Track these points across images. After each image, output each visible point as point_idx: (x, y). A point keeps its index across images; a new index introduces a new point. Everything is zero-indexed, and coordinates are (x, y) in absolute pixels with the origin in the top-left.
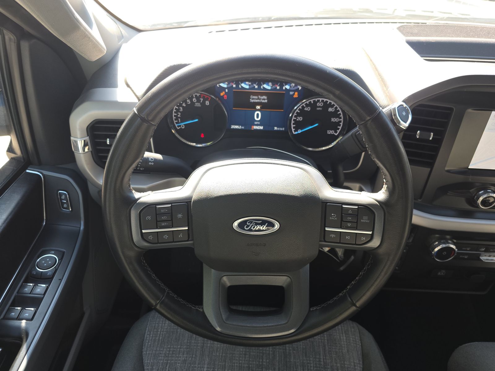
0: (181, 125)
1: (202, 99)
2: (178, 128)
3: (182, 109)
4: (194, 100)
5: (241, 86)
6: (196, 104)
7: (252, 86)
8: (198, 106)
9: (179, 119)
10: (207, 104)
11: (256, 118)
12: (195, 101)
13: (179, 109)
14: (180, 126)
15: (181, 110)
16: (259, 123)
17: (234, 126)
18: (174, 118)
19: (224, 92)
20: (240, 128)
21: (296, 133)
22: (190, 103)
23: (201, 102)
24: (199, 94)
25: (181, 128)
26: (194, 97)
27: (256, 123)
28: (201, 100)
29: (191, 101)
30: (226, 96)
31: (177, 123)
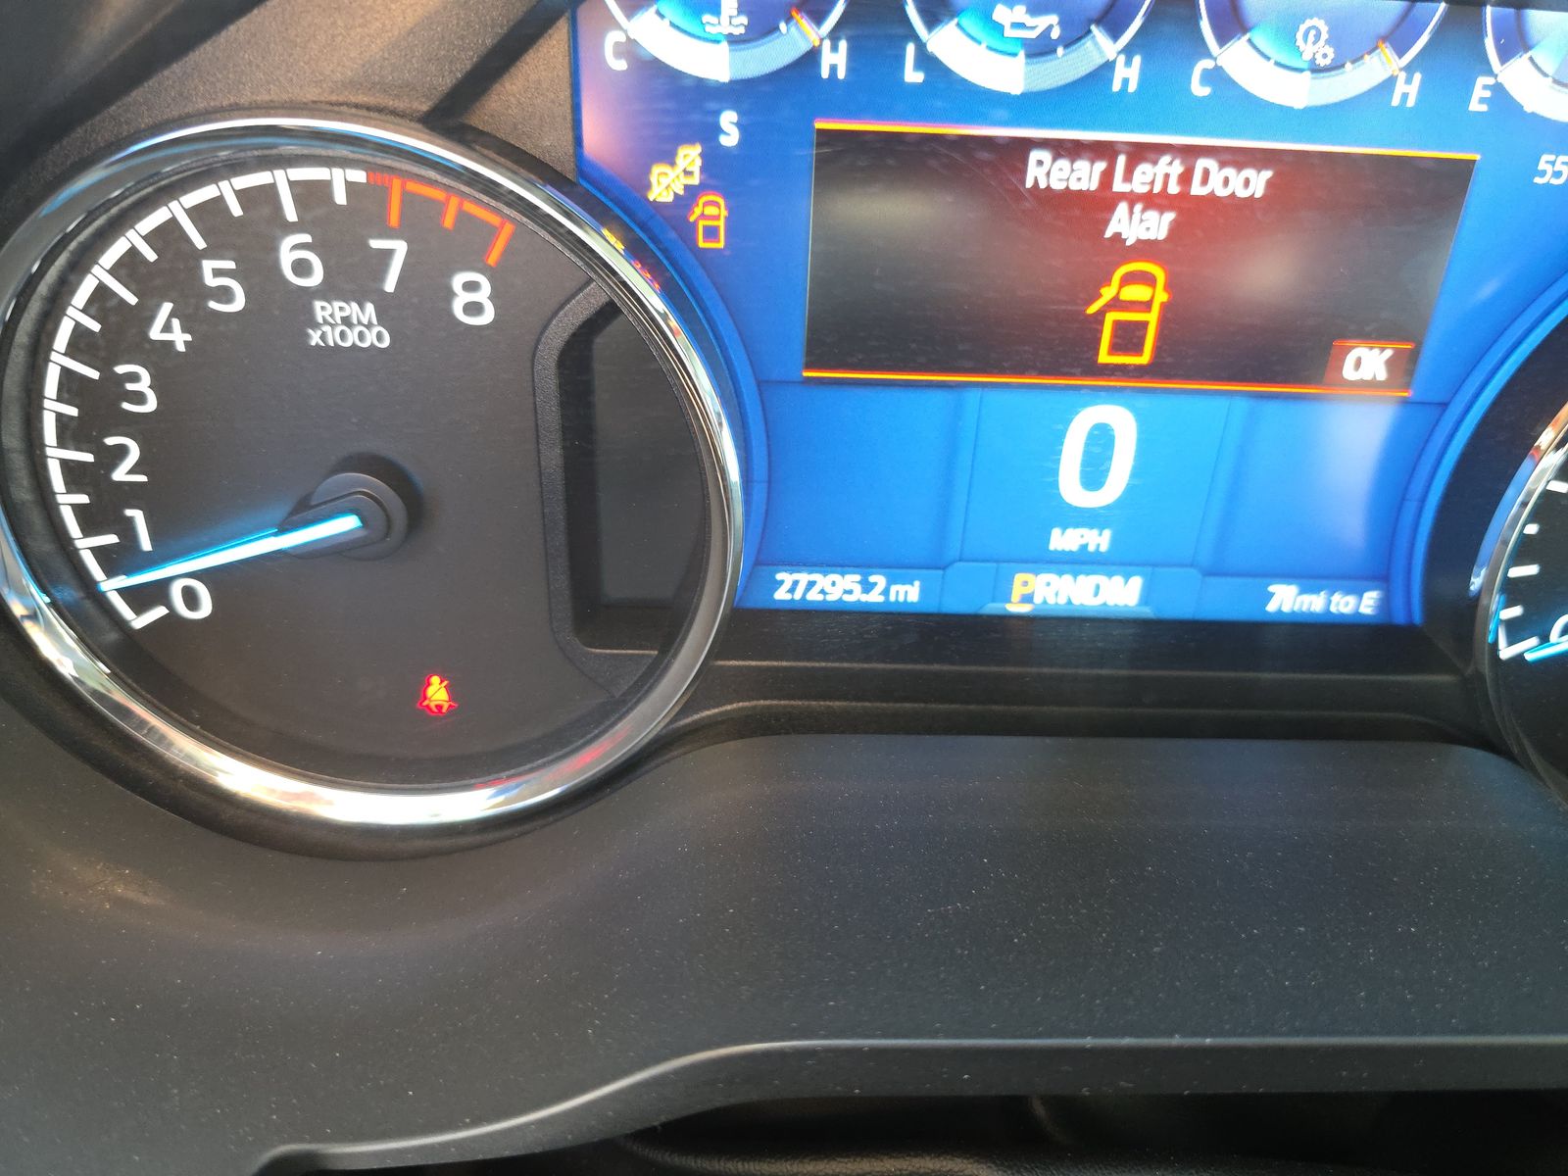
0: (164, 585)
1: (400, 248)
2: (139, 622)
3: (144, 385)
4: (287, 254)
5: (926, 60)
6: (321, 309)
7: (1068, 66)
8: (352, 338)
9: (137, 516)
10: (474, 308)
11: (1071, 489)
12: (302, 268)
13: (114, 389)
14: (156, 593)
15: (139, 398)
16: (1099, 540)
17: (803, 578)
18: (68, 502)
19: (690, 156)
20: (875, 597)
21: (1530, 649)
22: (239, 303)
23: (390, 285)
24: (359, 176)
25: (173, 616)
26: (291, 214)
27: (1064, 540)
28: (388, 254)
29: (258, 270)
30: (711, 211)
31: (110, 560)
